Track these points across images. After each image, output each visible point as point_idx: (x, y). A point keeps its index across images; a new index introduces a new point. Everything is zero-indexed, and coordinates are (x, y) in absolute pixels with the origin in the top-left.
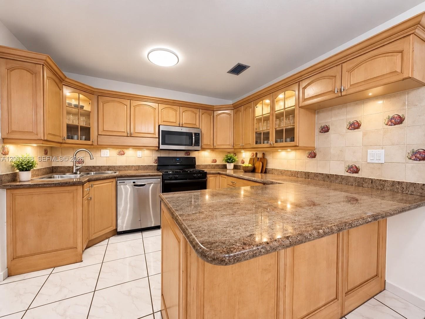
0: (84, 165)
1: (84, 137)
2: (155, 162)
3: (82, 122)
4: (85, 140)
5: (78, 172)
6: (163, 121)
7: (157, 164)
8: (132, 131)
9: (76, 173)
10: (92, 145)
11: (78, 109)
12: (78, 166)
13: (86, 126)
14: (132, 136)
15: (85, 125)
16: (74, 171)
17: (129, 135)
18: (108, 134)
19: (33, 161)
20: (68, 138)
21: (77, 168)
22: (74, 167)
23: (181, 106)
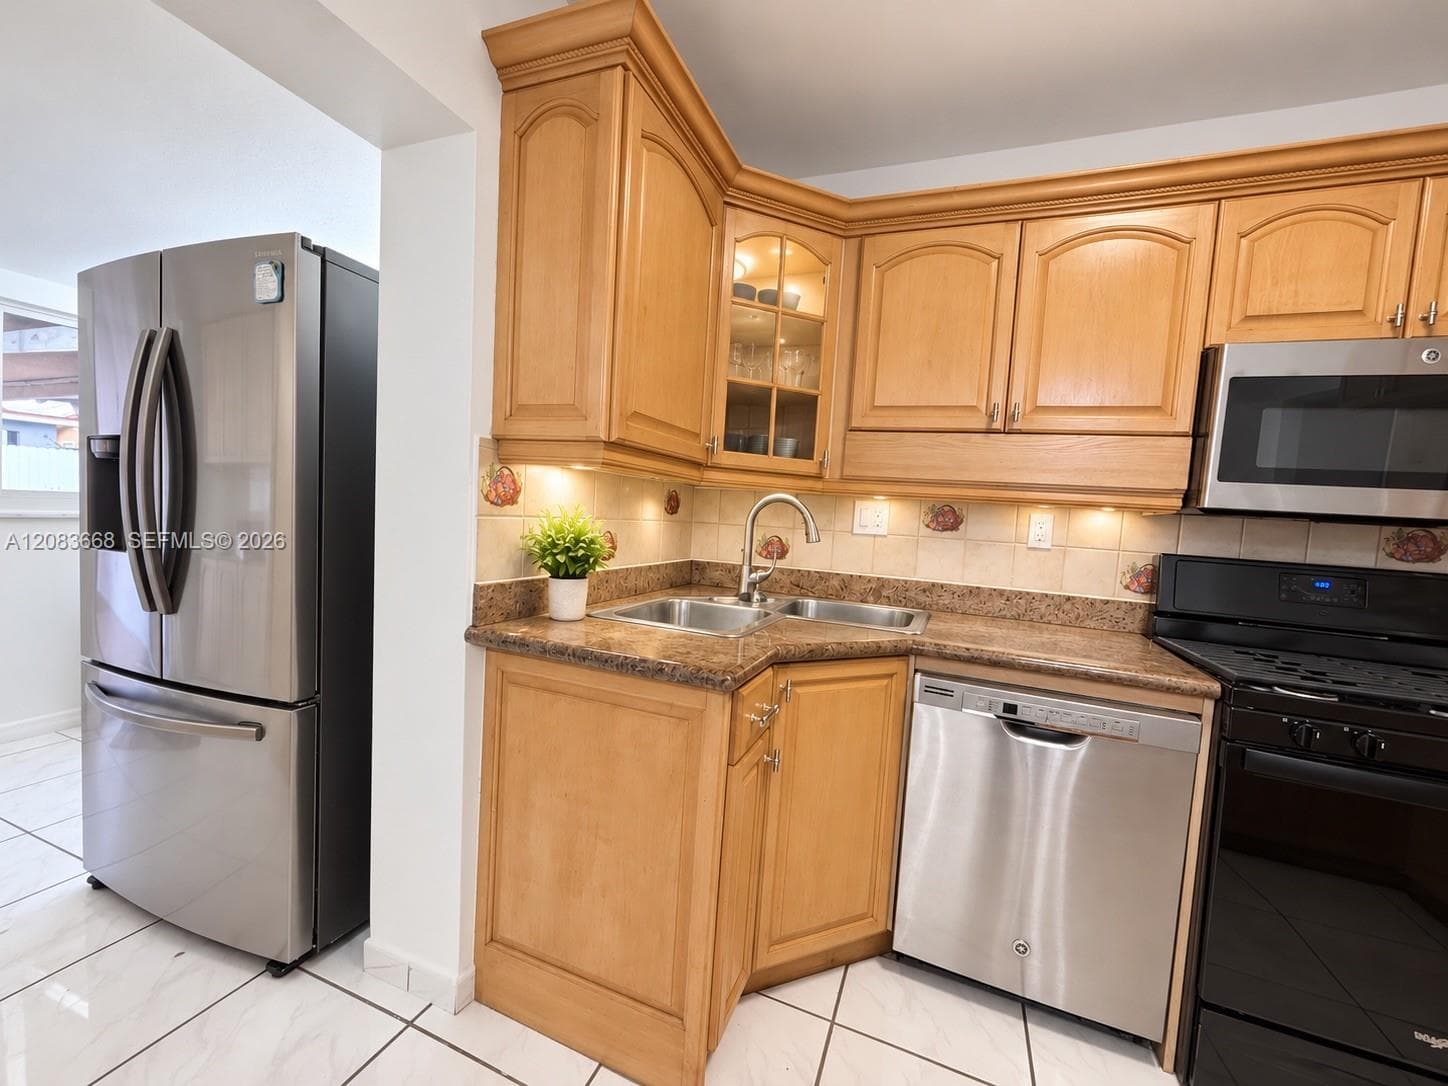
0: (781, 564)
1: (789, 443)
2: (1135, 586)
3: (786, 374)
4: (796, 455)
5: (756, 596)
6: (1248, 318)
7: (1143, 599)
8: (1017, 397)
9: (747, 599)
10: (819, 477)
11: (777, 313)
12: (757, 568)
13: (801, 389)
14: (1016, 426)
15: (800, 385)
16: (744, 589)
17: (998, 425)
18: (890, 424)
19: (592, 541)
20: (731, 444)
21: (753, 575)
22: (746, 569)
23: (1430, 176)
